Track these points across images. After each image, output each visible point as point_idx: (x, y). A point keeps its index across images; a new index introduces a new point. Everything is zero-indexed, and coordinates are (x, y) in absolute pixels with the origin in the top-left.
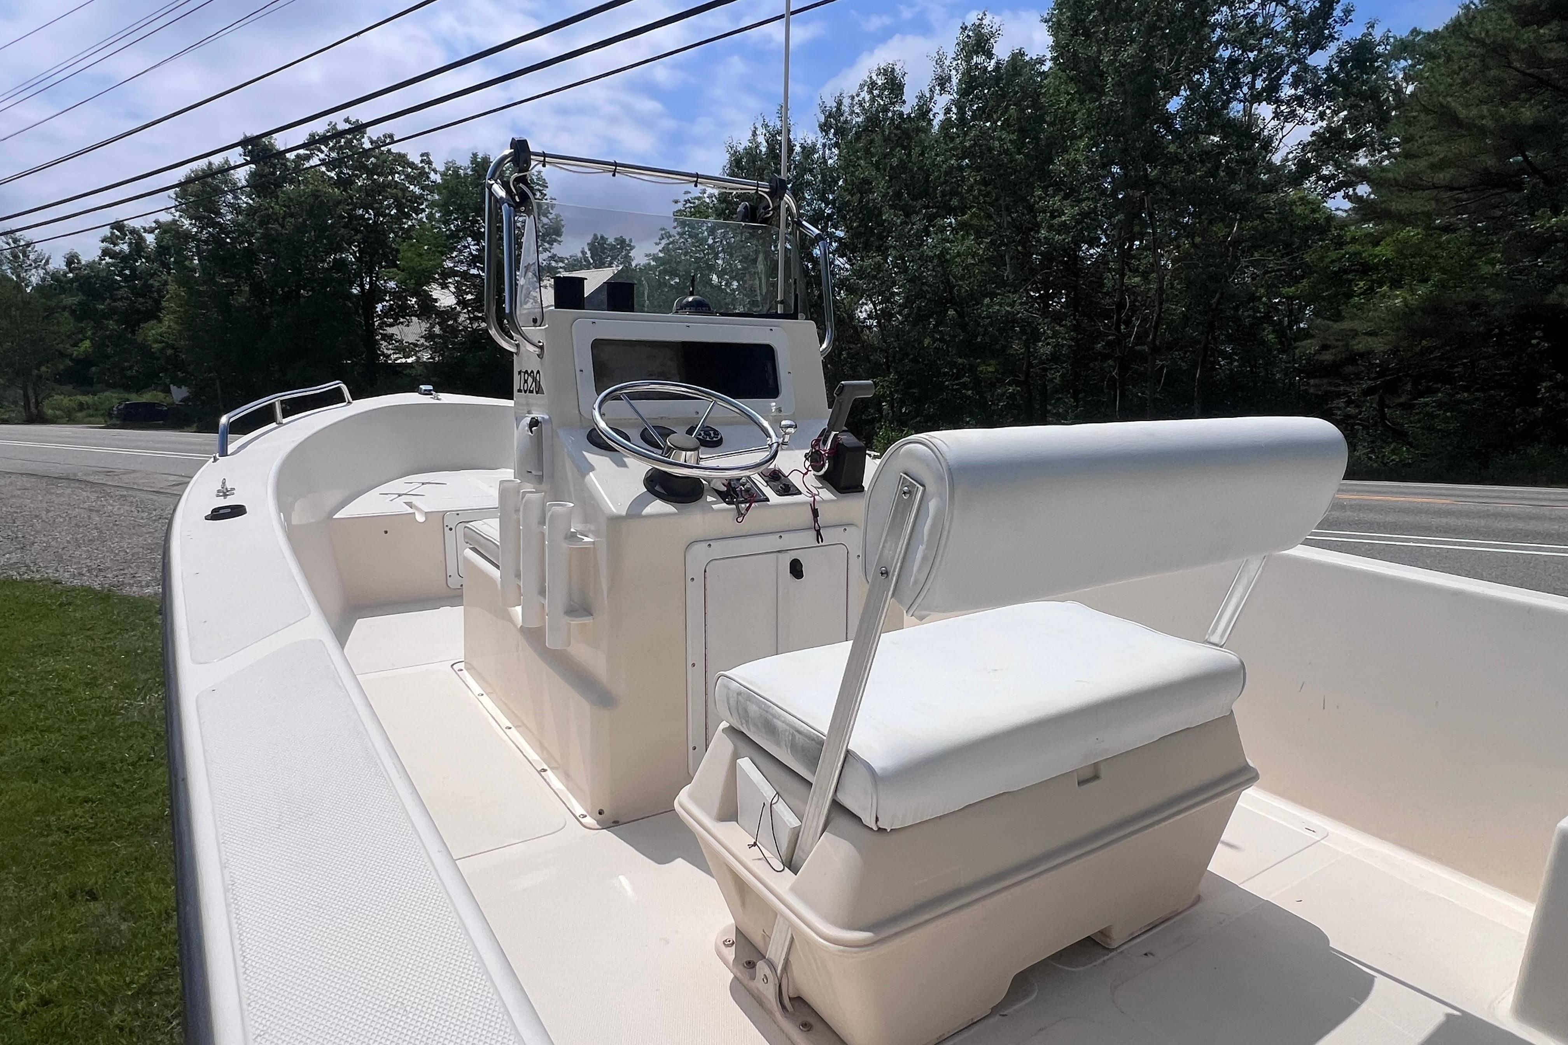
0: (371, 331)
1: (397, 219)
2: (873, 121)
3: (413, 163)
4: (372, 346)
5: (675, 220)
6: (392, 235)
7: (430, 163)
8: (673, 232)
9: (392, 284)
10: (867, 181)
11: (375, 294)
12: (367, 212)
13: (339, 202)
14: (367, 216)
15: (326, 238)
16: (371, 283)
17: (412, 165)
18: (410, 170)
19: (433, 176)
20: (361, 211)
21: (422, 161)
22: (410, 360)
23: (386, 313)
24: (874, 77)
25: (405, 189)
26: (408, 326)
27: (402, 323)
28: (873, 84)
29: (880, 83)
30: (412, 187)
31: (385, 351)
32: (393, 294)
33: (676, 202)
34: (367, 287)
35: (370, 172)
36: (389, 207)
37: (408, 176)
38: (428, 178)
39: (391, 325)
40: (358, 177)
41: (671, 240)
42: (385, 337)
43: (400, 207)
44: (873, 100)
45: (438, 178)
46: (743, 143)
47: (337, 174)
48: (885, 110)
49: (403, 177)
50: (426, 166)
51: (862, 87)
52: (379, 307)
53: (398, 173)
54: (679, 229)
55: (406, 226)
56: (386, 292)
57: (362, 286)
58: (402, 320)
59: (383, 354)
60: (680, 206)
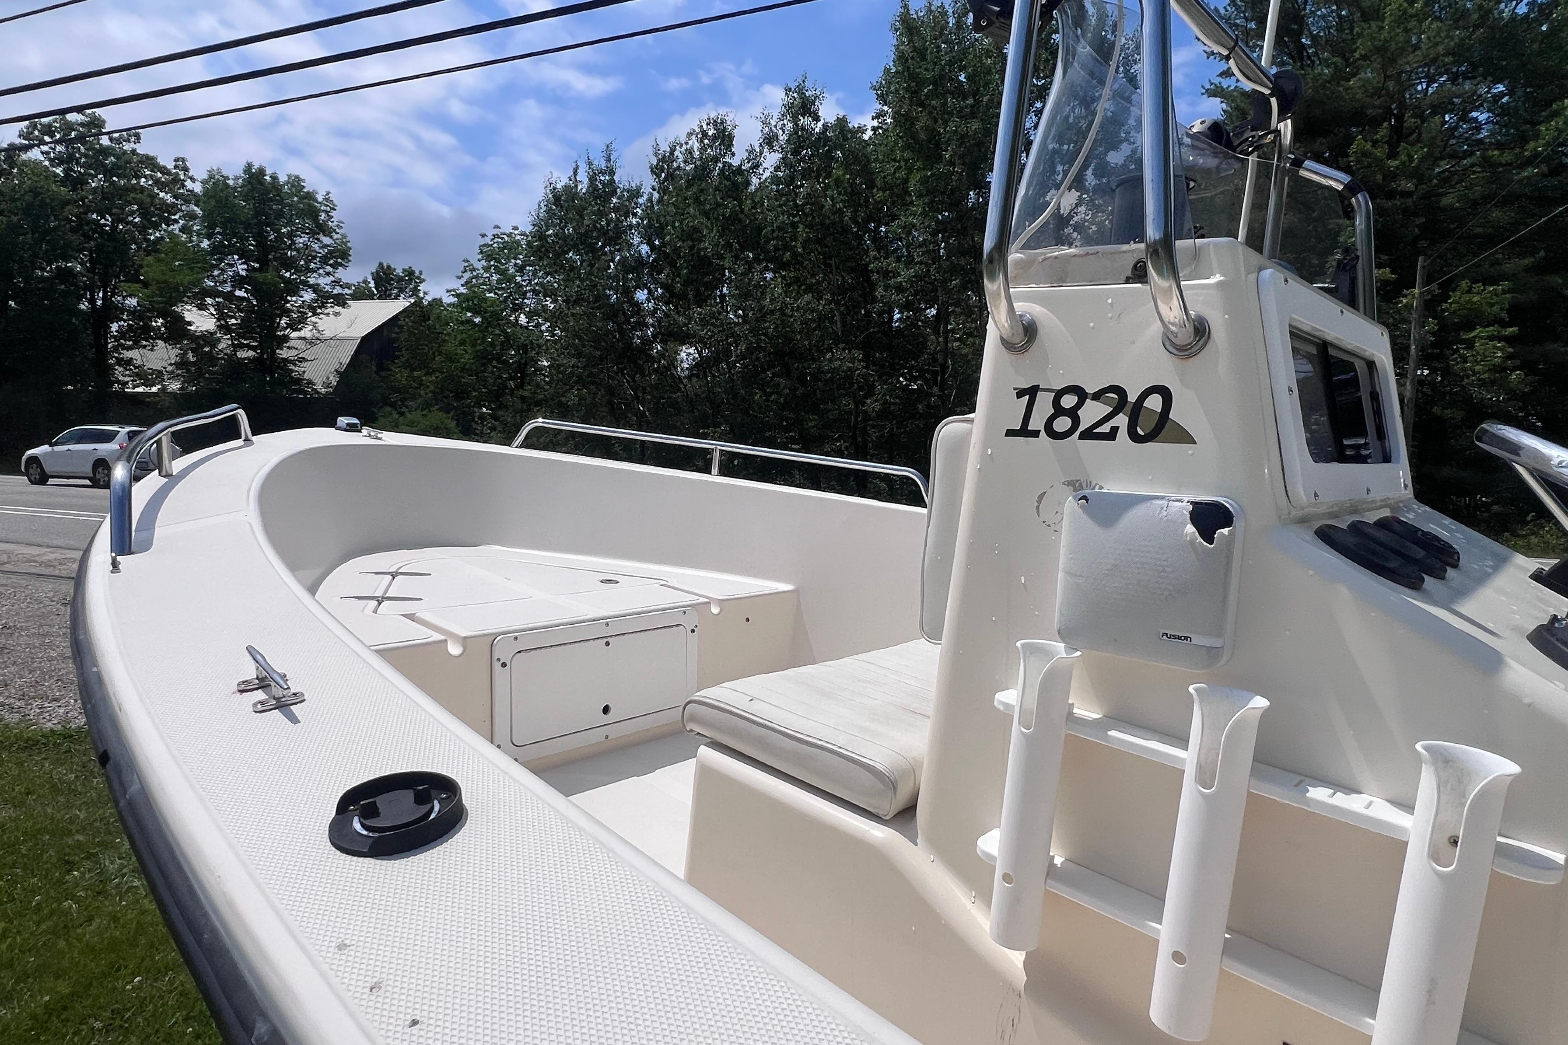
0: (102, 353)
1: (143, 229)
2: (702, 171)
3: (165, 167)
4: (104, 372)
5: (481, 252)
6: (133, 247)
7: (186, 169)
8: (479, 265)
9: (133, 302)
10: (696, 229)
11: (110, 312)
12: (103, 217)
13: (67, 203)
14: (103, 221)
15: (48, 242)
16: (104, 298)
17: (164, 170)
18: (159, 175)
19: (189, 184)
20: (94, 216)
21: (176, 167)
22: (154, 389)
23: (122, 334)
24: (705, 127)
25: (154, 196)
26: (152, 350)
27: (145, 346)
28: (705, 134)
29: (710, 133)
30: (162, 195)
31: (121, 378)
32: (132, 312)
33: (483, 236)
34: (99, 303)
35: (109, 173)
36: (132, 213)
37: (157, 182)
38: (183, 186)
39: (129, 348)
40: (94, 176)
41: (475, 273)
42: (120, 362)
43: (145, 213)
44: (703, 150)
45: (198, 188)
46: (562, 181)
47: (64, 170)
48: (716, 160)
49: (150, 182)
50: (182, 173)
51: (690, 135)
52: (114, 327)
53: (145, 177)
54: (483, 263)
55: (152, 238)
56: (122, 310)
57: (92, 301)
58: (144, 343)
59: (119, 382)
60: (488, 240)
